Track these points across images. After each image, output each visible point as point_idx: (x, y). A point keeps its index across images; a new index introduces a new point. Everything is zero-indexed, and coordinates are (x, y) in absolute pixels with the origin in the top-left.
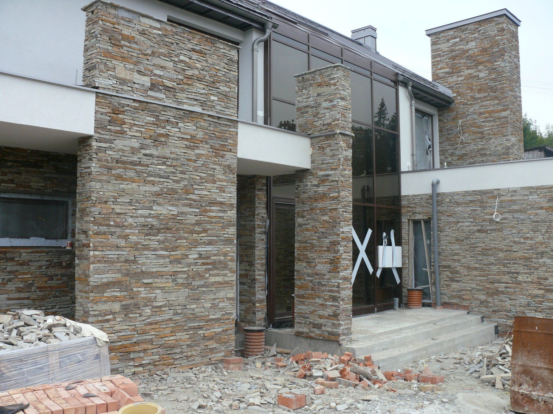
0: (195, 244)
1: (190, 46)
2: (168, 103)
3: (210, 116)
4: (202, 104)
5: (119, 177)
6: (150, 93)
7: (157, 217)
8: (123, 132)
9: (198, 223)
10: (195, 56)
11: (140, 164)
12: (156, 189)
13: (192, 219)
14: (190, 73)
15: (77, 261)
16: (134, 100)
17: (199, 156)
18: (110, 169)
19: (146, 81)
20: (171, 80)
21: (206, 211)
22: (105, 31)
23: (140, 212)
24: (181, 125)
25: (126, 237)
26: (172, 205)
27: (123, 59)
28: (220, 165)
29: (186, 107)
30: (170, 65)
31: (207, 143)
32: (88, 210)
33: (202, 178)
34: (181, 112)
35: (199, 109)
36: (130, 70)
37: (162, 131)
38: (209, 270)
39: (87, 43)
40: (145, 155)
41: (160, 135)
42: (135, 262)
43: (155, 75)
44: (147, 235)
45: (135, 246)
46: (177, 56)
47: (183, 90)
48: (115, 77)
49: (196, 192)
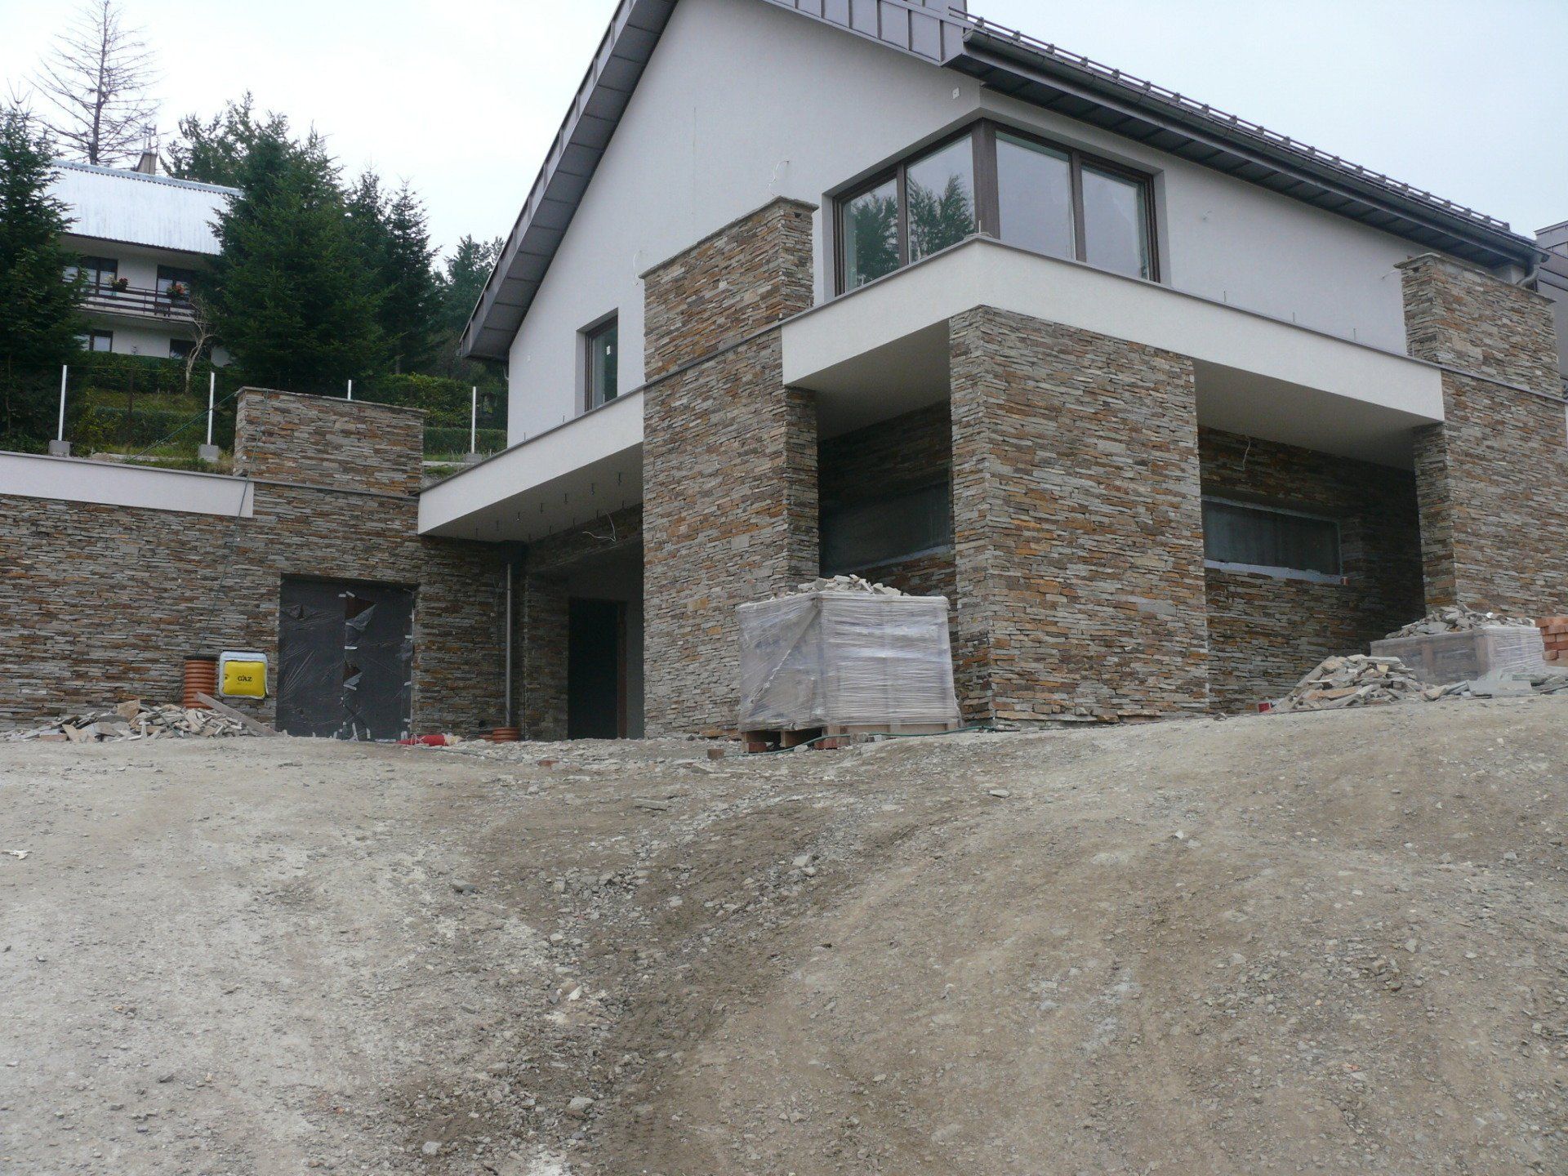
0: (1540, 567)
1: (1509, 304)
2: (1500, 380)
3: (1538, 396)
4: (1529, 380)
5: (1469, 474)
6: (1485, 368)
7: (1505, 526)
8: (1466, 419)
9: (1541, 540)
10: (1515, 317)
11: (1483, 458)
12: (1500, 491)
13: (1536, 534)
14: (1514, 339)
15: (1426, 579)
16: (1472, 377)
17: (1533, 449)
18: (1462, 463)
19: (1477, 352)
20: (1500, 351)
21: (1547, 524)
22: (1438, 292)
23: (1491, 518)
24: (1513, 409)
25: (1481, 549)
26: (1516, 513)
27: (1457, 326)
28: (1553, 463)
29: (1515, 385)
30: (1495, 330)
31: (1538, 434)
32: (1444, 513)
33: (1538, 480)
34: (1513, 392)
35: (1526, 388)
36: (1465, 340)
37: (1498, 417)
38: (1555, 603)
39: (1409, 308)
40: (1488, 447)
41: (1498, 422)
42: (1491, 581)
43: (1486, 345)
44: (1499, 549)
45: (1490, 562)
46: (1500, 319)
47: (1511, 363)
48: (1453, 350)
49: (1535, 498)
